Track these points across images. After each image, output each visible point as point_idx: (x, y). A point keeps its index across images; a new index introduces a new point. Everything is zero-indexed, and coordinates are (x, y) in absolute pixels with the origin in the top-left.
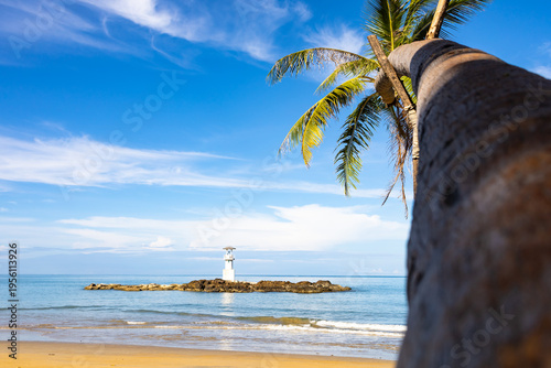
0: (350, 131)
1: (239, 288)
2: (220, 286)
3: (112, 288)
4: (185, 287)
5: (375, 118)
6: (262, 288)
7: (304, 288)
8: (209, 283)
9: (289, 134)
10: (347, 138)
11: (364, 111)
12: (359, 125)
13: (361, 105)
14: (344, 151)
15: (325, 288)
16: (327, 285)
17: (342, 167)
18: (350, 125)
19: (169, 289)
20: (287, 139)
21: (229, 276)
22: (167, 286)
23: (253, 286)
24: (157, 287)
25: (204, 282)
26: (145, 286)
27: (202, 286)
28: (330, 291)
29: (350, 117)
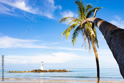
0: (74, 33)
1: (45, 71)
2: (40, 71)
3: (14, 72)
4: (32, 72)
5: (79, 31)
6: (50, 71)
7: (60, 71)
8: (38, 70)
9: (62, 34)
10: (74, 35)
11: (77, 29)
12: (76, 32)
13: (77, 28)
14: (73, 37)
15: (65, 71)
16: (65, 70)
17: (73, 40)
18: (75, 32)
19: (28, 72)
20: (62, 35)
21: (42, 69)
22: (27, 71)
23: (48, 71)
24: (25, 72)
25: (36, 70)
26: (22, 71)
27: (36, 71)
28: (66, 72)
29: (75, 30)
